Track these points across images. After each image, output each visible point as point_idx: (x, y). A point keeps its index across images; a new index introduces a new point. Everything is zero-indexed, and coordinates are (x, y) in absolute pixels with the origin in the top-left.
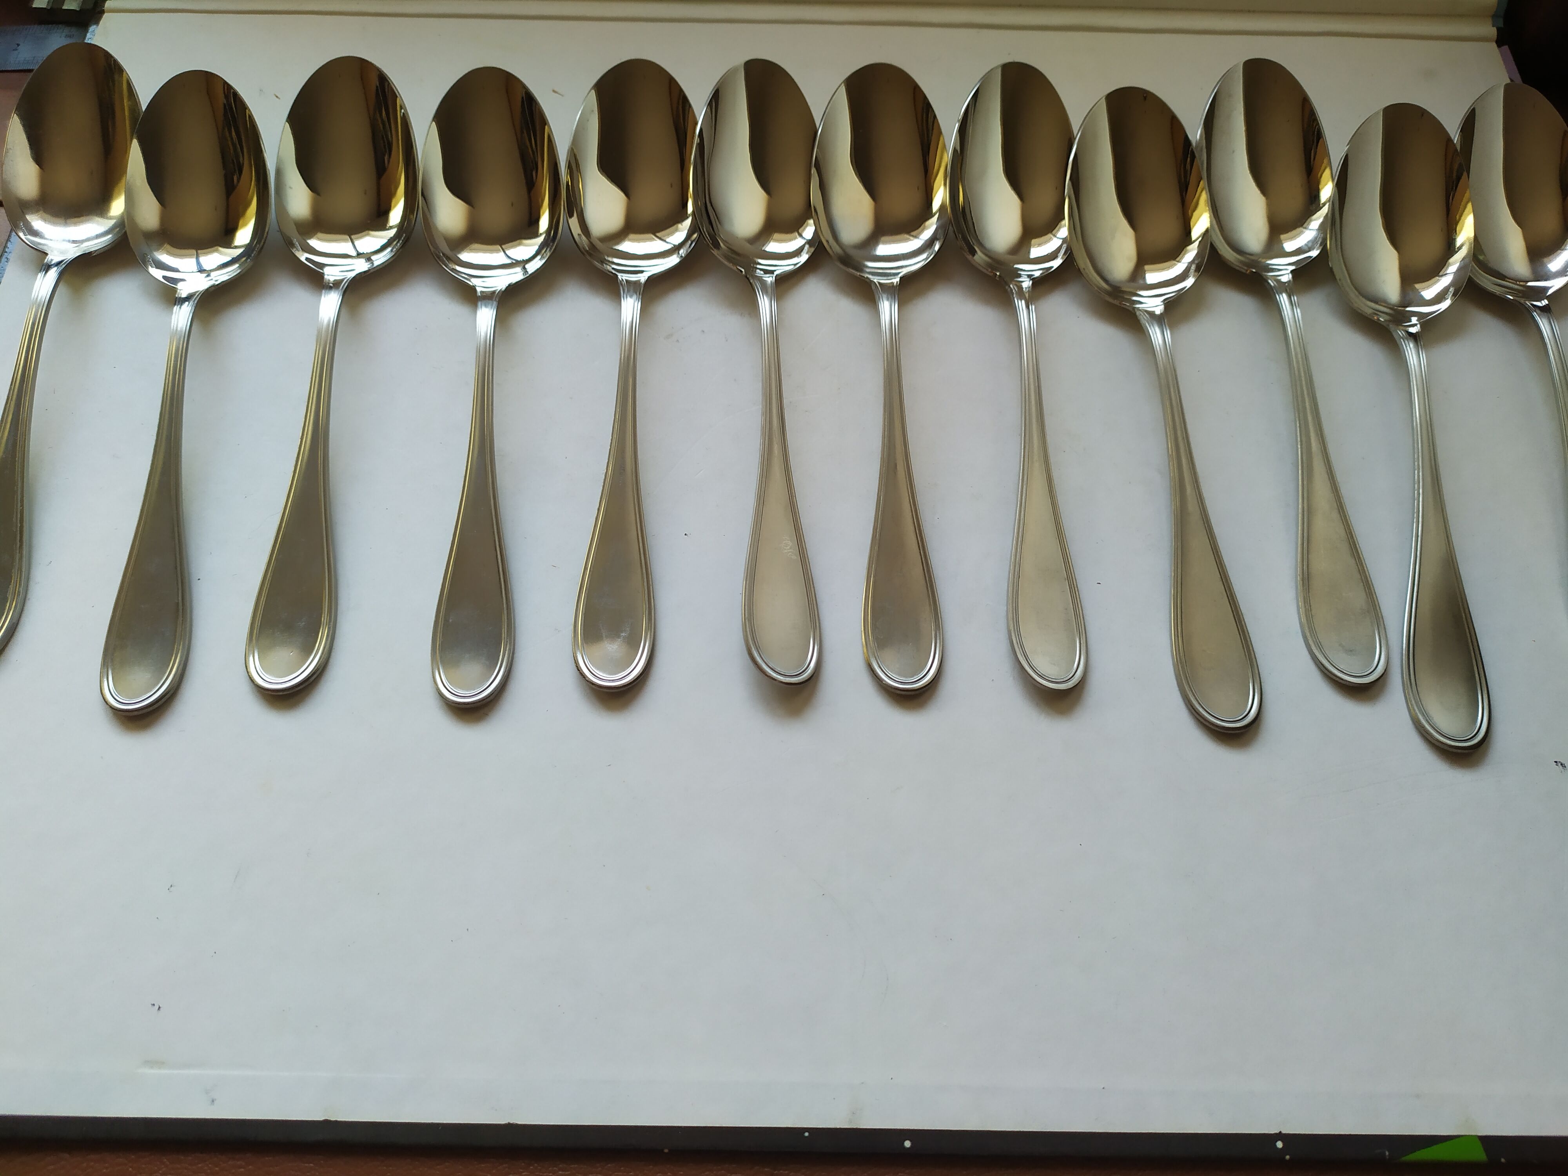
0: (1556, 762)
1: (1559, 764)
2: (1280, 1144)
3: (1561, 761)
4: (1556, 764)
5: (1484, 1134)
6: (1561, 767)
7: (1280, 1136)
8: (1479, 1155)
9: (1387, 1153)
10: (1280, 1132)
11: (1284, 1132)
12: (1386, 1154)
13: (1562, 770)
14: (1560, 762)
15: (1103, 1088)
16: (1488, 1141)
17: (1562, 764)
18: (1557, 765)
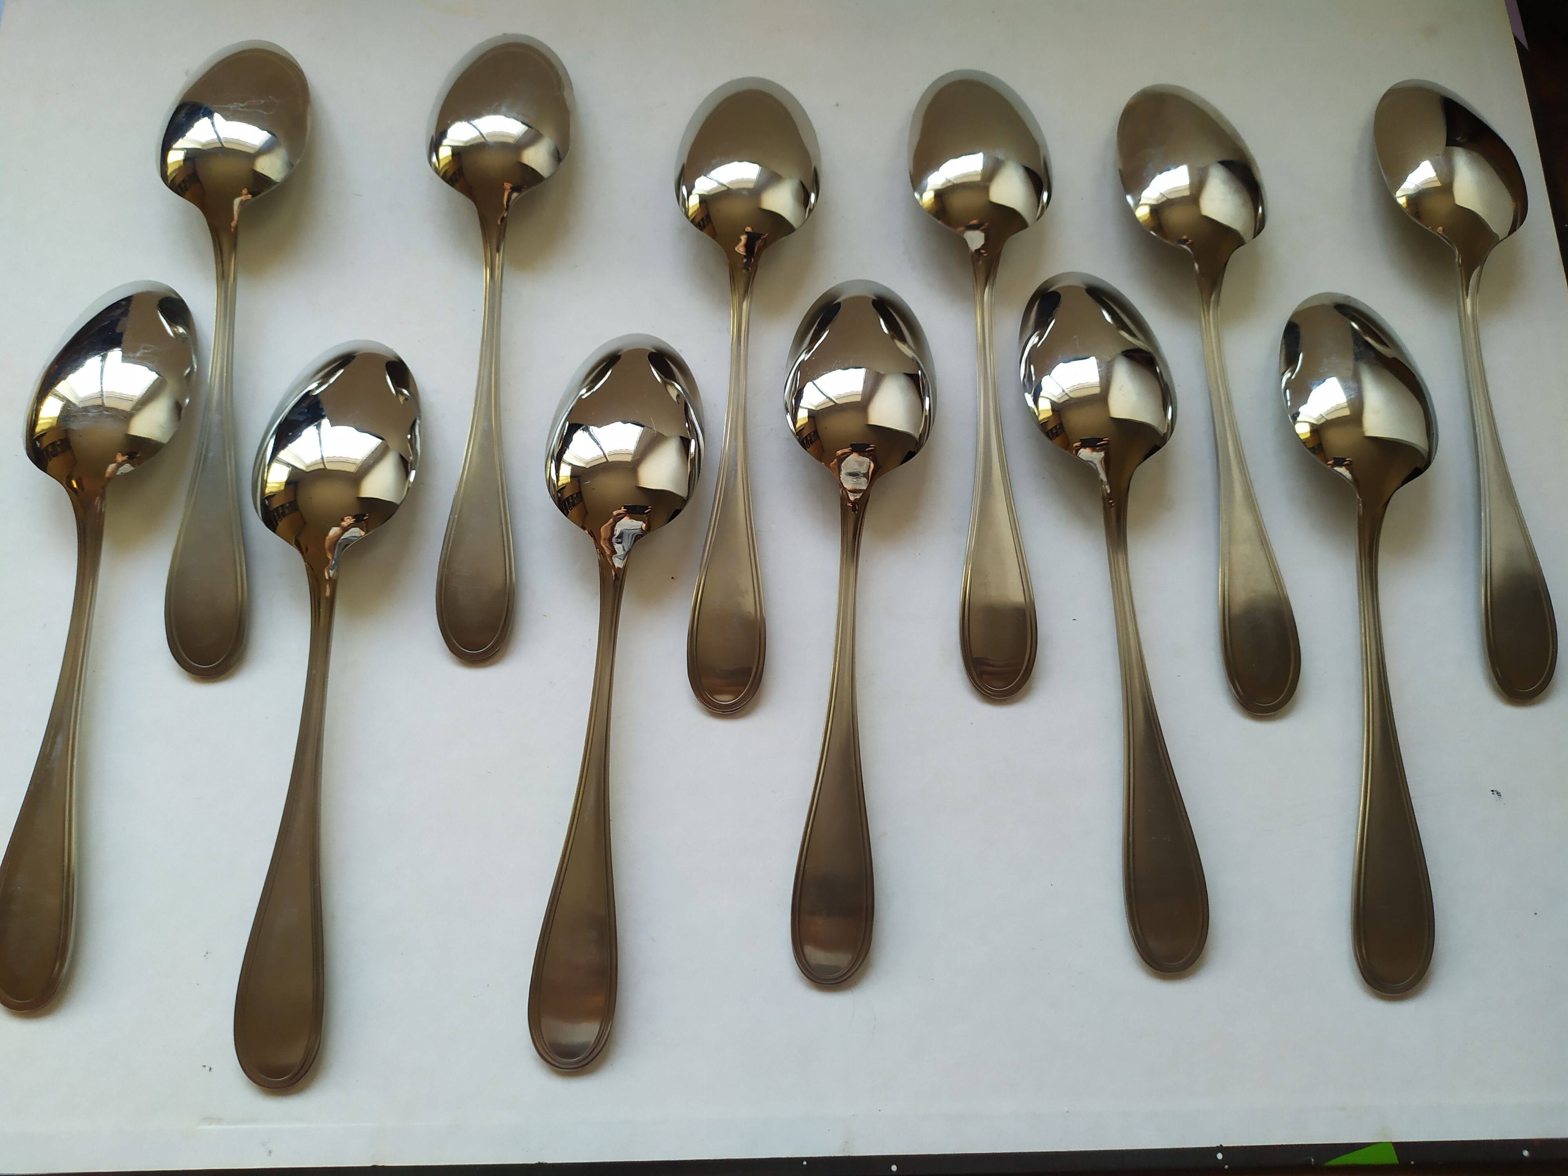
0: (1492, 791)
1: (1495, 793)
2: (1220, 1156)
3: (1498, 790)
4: (1492, 792)
5: (1396, 1141)
6: (1497, 796)
7: (1220, 1149)
8: (1392, 1158)
9: (1313, 1160)
10: (1221, 1145)
11: (1224, 1145)
12: (1311, 1161)
13: (1498, 798)
14: (1496, 791)
15: (1067, 1112)
16: (1399, 1147)
17: (1498, 793)
18: (1493, 794)
